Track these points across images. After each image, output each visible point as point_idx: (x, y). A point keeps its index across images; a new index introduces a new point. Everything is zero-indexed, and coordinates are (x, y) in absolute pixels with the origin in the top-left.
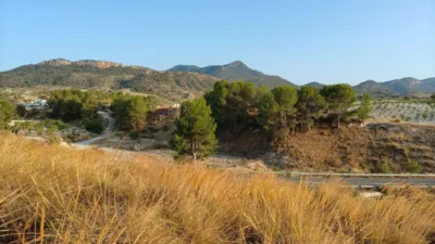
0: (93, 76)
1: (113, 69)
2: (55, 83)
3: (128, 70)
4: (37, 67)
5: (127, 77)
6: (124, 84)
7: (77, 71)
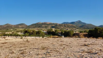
0: (46, 25)
1: (50, 24)
2: (39, 27)
3: (53, 24)
4: (35, 24)
5: (54, 25)
6: (53, 27)
7: (43, 25)
